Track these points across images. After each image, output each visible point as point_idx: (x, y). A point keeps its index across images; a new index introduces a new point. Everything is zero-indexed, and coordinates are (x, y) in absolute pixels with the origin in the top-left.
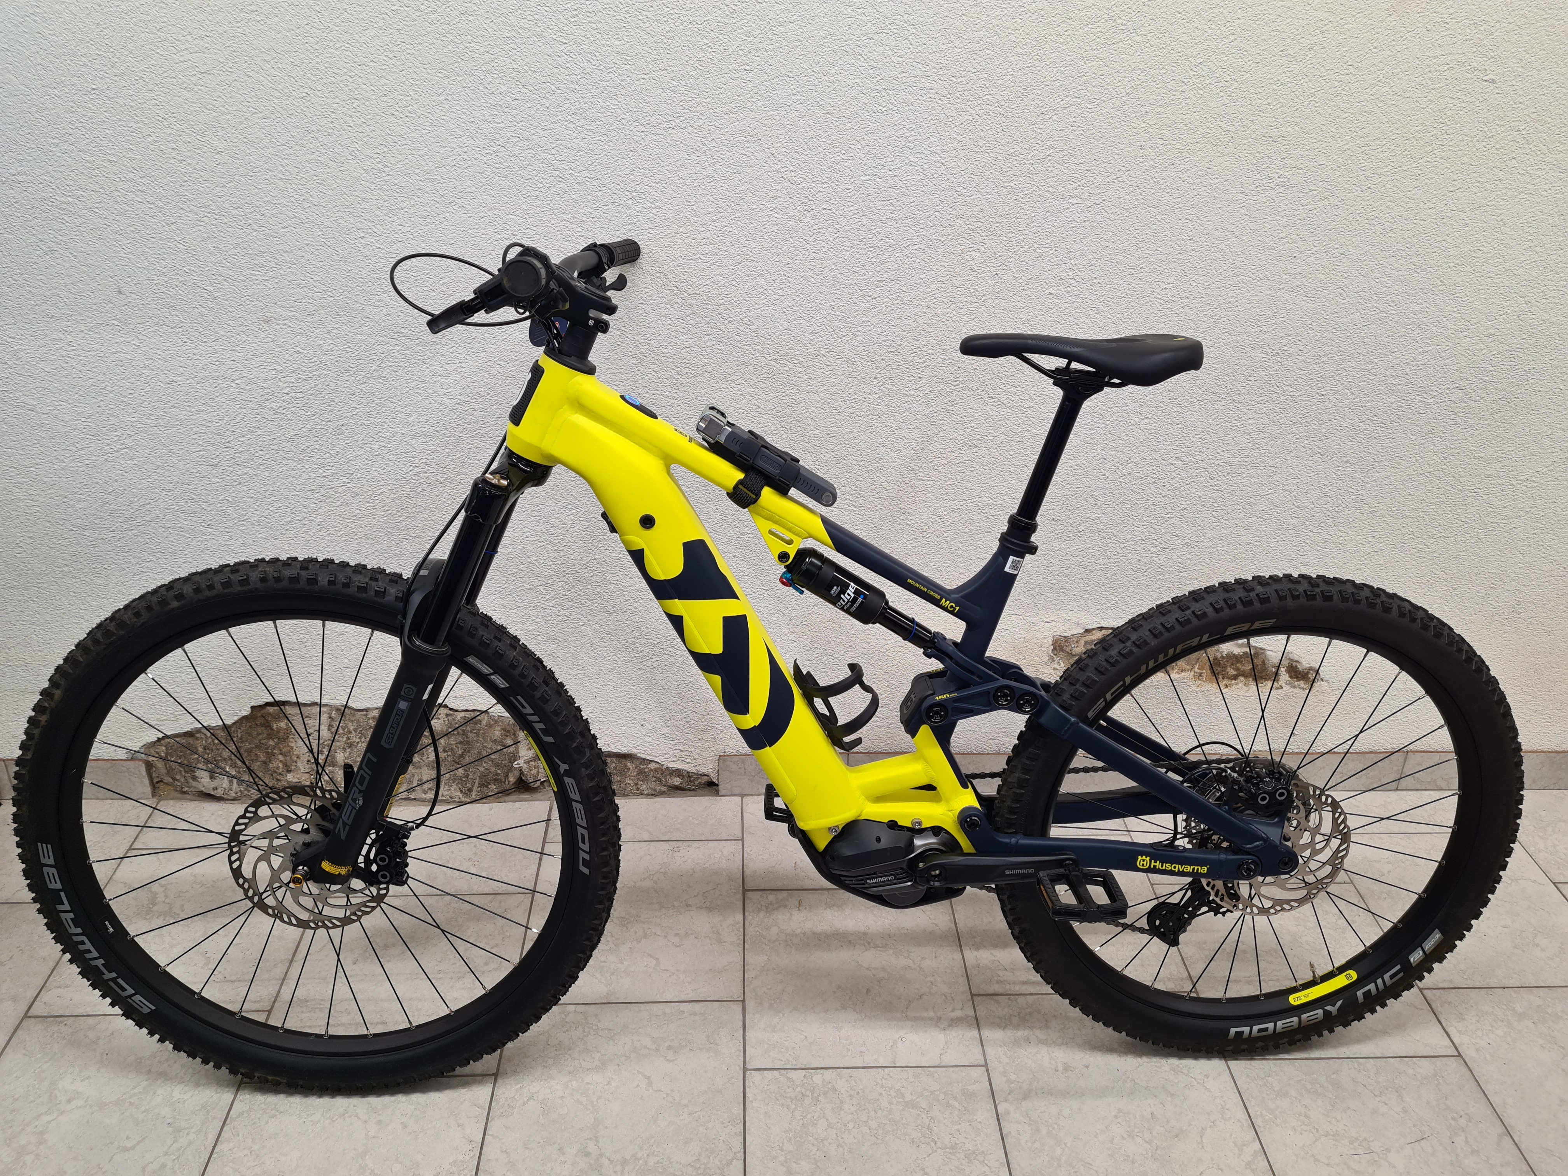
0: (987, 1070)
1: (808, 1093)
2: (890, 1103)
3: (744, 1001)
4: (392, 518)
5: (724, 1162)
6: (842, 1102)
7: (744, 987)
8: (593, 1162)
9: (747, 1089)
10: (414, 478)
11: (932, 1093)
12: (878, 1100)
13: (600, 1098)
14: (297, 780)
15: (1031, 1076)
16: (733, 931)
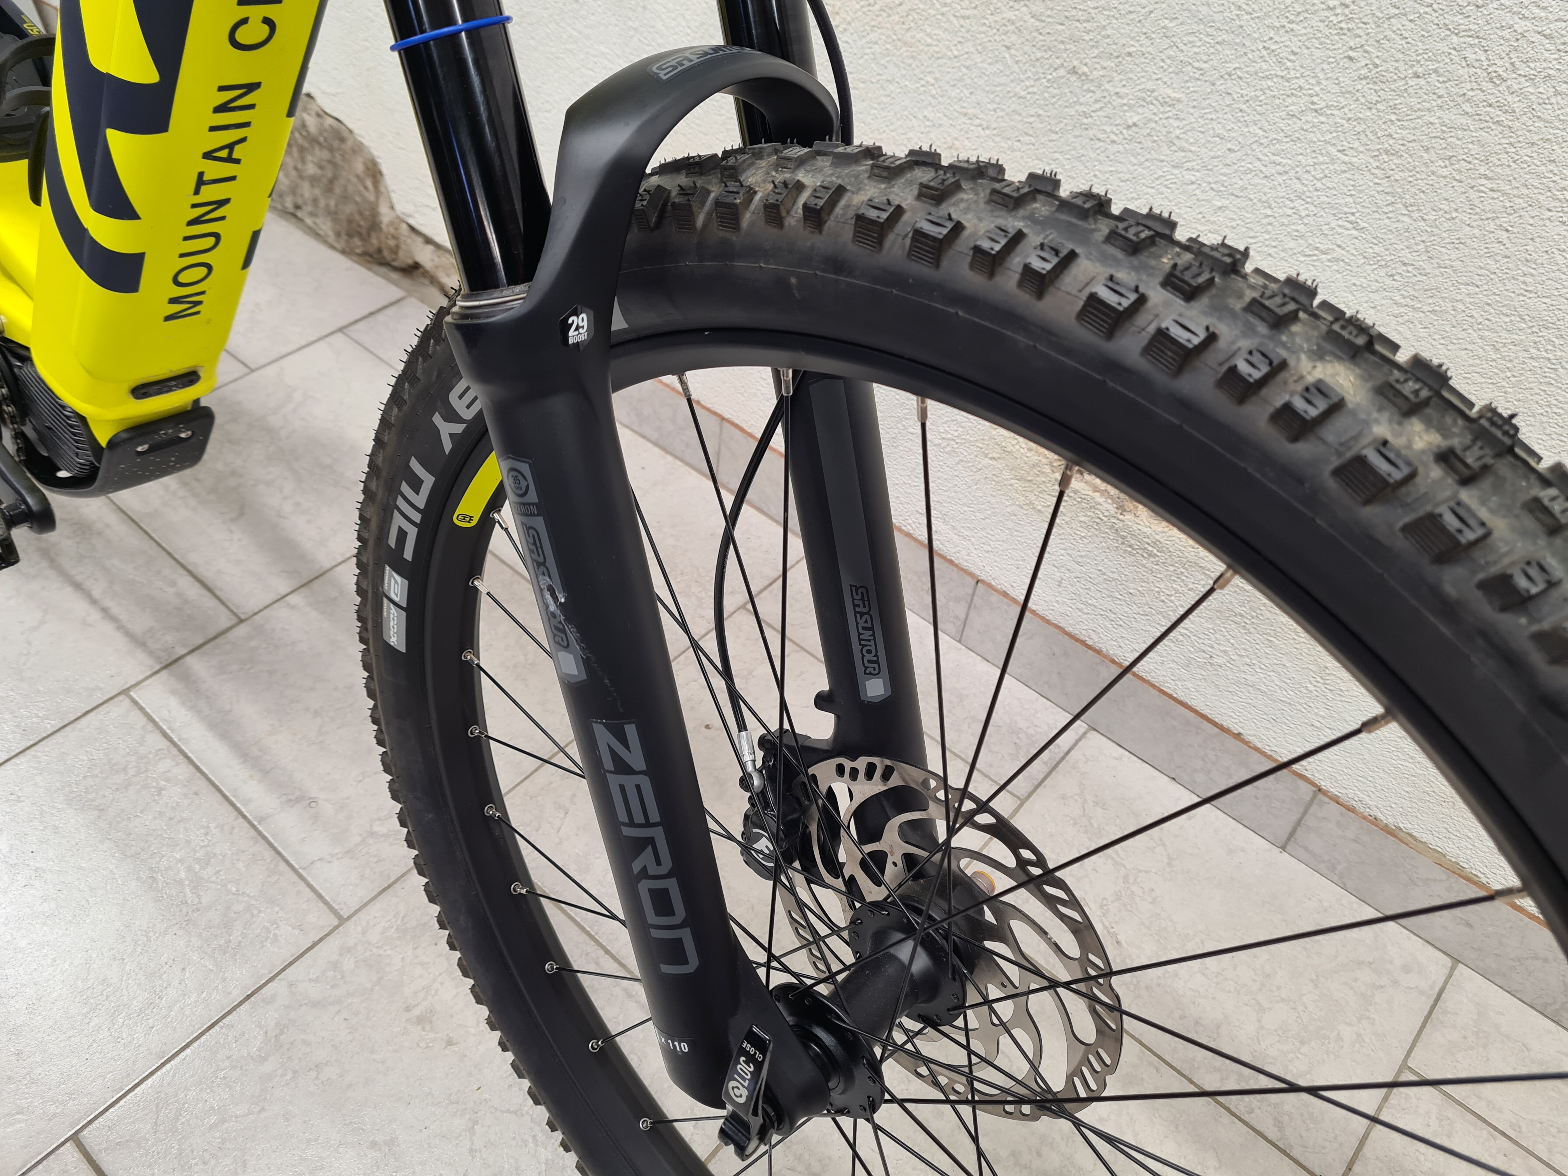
0: (335, 928)
6: (142, 812)
11: (238, 893)
15: (369, 986)
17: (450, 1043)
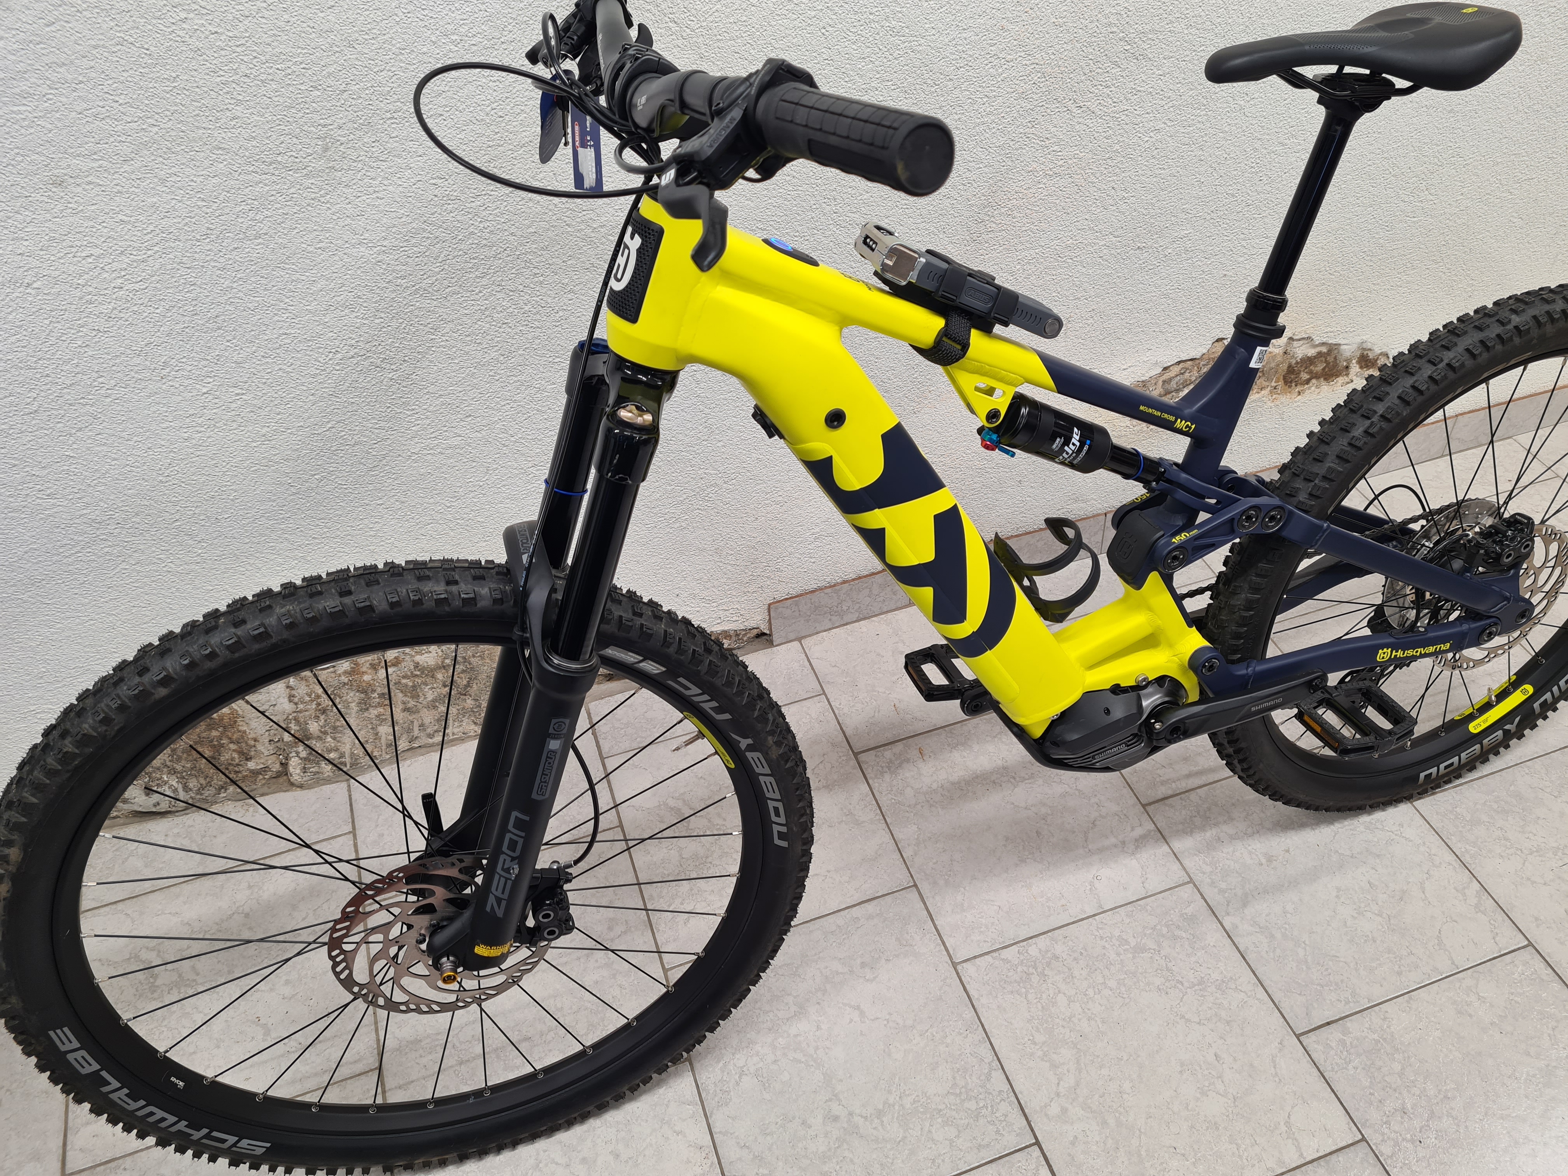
0: (1195, 885)
1: (1031, 970)
2: (1118, 954)
3: (915, 885)
4: (317, 427)
5: (983, 1078)
6: (1070, 969)
7: (908, 869)
8: (845, 1125)
9: (968, 987)
10: (338, 368)
11: (1154, 928)
12: (1105, 954)
13: (817, 1048)
14: (262, 766)
15: (1240, 879)
16: (866, 806)
17: (1288, 851)
